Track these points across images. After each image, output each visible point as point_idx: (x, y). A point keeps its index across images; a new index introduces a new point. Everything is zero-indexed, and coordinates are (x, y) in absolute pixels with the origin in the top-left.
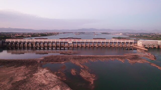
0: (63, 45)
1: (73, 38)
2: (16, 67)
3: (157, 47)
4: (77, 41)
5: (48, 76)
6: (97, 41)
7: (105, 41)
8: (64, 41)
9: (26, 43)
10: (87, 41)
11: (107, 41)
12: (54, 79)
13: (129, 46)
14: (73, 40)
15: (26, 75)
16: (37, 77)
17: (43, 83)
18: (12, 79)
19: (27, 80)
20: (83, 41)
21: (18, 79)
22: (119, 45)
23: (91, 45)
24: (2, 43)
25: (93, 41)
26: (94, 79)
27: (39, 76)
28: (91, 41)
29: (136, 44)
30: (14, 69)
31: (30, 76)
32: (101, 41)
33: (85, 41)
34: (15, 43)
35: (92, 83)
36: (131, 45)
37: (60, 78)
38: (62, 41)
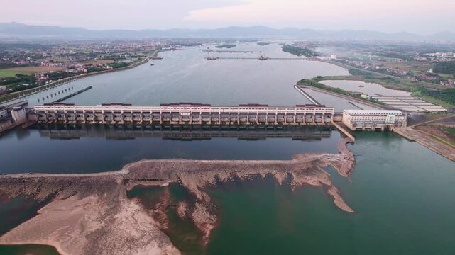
0: (169, 119)
1: (192, 104)
2: (81, 198)
3: (383, 129)
4: (201, 110)
5: (139, 221)
6: (248, 110)
7: (267, 110)
8: (170, 109)
9: (81, 114)
10: (225, 111)
11: (272, 111)
12: (149, 226)
13: (321, 122)
14: (191, 109)
15: (102, 218)
16: (121, 223)
17: (132, 234)
18: (83, 227)
19: (106, 230)
20: (215, 111)
21: (92, 227)
22: (298, 121)
23: (234, 120)
24: (27, 114)
25: (239, 110)
26: (212, 227)
27: (124, 219)
28: (234, 111)
29: (338, 118)
30: (78, 203)
31: (110, 221)
32: (257, 110)
33: (220, 110)
34: (56, 114)
35: (207, 235)
36: (328, 120)
37: (158, 224)
38: (167, 110)
